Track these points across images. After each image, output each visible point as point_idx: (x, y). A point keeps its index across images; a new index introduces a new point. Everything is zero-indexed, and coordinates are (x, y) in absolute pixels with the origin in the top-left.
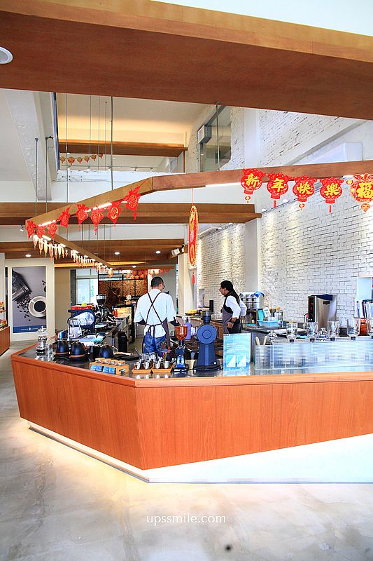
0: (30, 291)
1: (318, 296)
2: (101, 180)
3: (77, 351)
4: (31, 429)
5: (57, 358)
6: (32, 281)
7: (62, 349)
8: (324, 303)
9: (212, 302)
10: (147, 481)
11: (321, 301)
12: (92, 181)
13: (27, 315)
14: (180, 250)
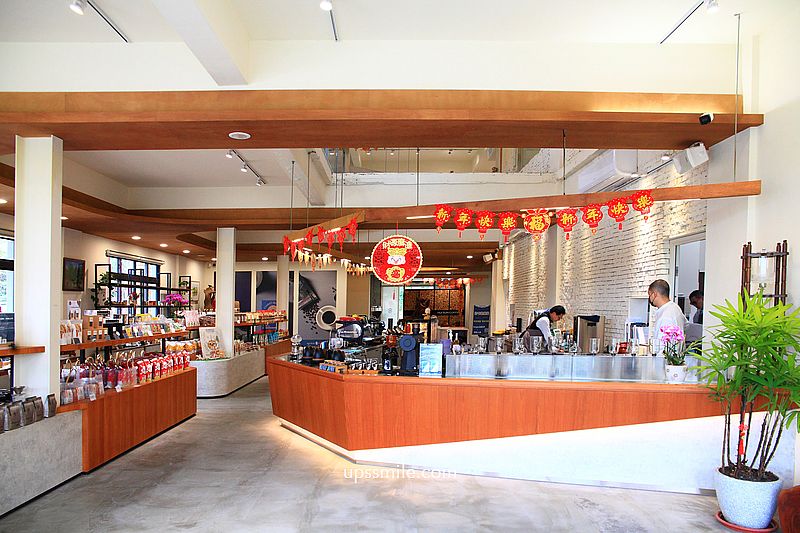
0: (318, 299)
1: (581, 317)
2: (377, 183)
3: (318, 355)
4: (283, 426)
5: (304, 361)
6: (321, 288)
7: (308, 354)
8: (589, 324)
9: (519, 320)
10: (354, 462)
11: (585, 322)
12: (368, 184)
13: (314, 326)
14: (493, 256)
